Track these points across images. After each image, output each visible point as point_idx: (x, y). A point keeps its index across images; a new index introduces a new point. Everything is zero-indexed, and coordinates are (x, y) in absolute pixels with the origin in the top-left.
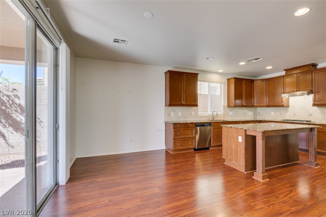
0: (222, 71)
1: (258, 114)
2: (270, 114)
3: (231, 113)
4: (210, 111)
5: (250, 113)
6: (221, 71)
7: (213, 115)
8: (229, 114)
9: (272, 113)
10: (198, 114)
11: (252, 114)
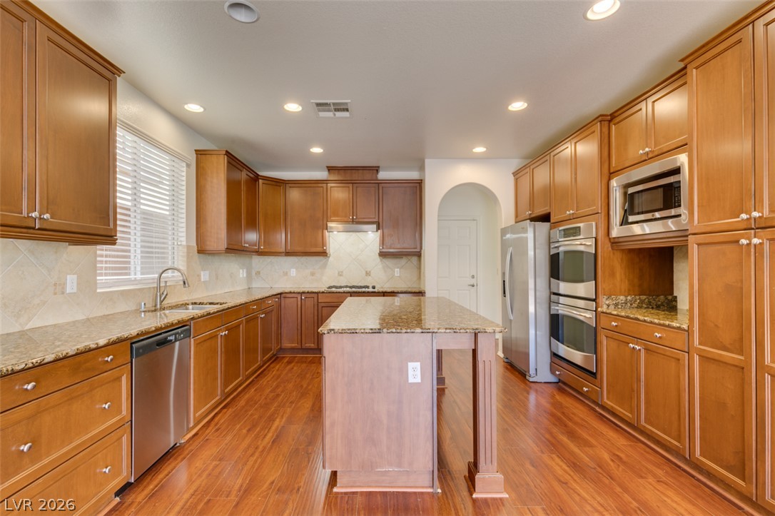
0: (201, 110)
1: (254, 274)
2: (286, 274)
3: (205, 276)
4: (142, 268)
5: (241, 271)
6: (194, 108)
7: (162, 284)
8: (200, 280)
9: (293, 272)
10: (95, 284)
11: (245, 275)
